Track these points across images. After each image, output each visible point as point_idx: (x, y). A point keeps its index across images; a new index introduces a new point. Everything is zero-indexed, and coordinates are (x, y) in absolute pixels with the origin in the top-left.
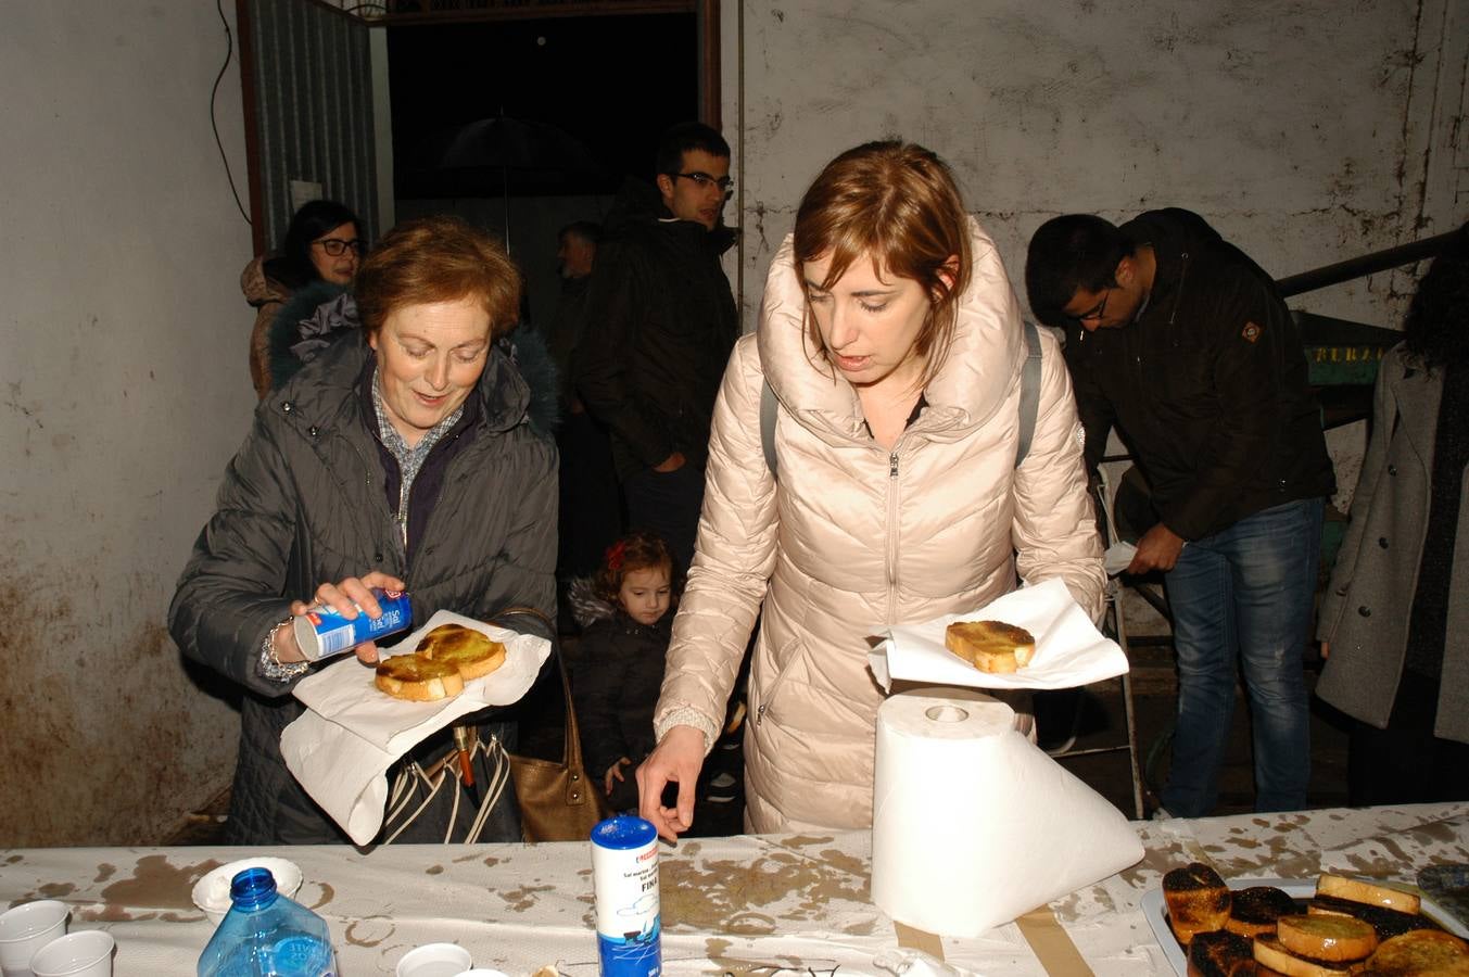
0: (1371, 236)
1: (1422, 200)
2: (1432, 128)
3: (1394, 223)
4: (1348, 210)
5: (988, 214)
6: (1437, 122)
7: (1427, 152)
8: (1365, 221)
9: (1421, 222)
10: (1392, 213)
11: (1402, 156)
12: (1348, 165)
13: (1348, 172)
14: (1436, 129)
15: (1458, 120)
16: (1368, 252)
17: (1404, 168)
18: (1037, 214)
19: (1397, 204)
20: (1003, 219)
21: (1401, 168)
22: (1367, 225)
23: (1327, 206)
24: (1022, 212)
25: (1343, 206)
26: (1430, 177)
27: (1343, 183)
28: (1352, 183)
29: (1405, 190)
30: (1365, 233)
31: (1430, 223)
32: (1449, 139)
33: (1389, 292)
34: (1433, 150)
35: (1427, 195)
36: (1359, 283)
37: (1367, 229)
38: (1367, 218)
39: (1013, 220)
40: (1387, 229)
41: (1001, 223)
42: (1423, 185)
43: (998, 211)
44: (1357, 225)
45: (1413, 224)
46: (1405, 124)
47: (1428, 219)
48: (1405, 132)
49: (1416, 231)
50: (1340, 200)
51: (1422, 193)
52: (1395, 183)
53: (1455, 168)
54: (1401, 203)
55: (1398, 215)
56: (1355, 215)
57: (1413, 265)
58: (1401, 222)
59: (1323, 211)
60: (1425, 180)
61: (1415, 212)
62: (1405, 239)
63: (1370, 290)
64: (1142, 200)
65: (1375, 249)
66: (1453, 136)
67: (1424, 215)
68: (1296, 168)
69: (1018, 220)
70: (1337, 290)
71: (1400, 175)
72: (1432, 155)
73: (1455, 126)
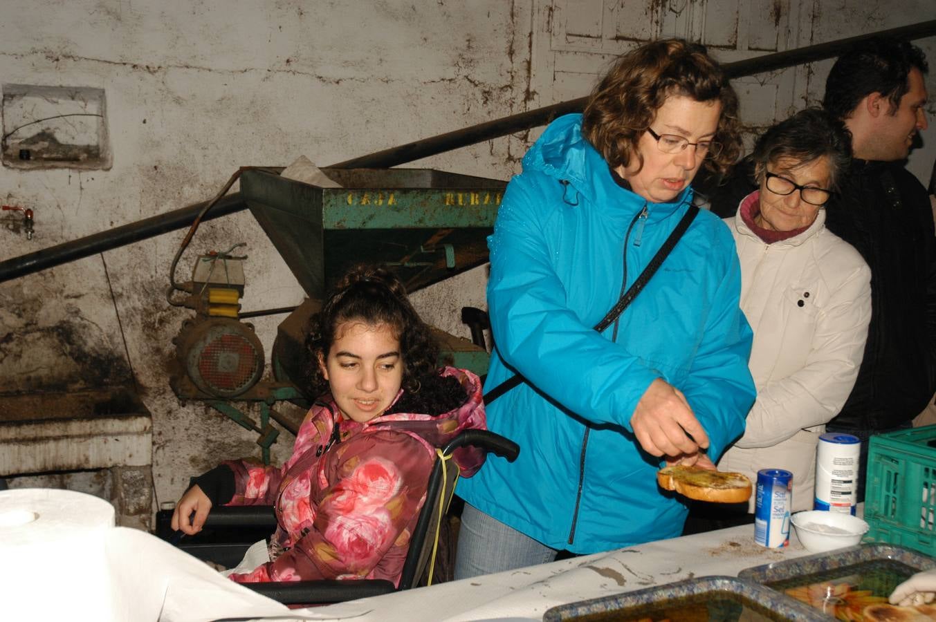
0: (490, 105)
1: (529, 77)
2: (532, 15)
3: (508, 95)
4: (471, 81)
5: (134, 66)
6: (536, 9)
7: (531, 34)
8: (485, 92)
9: (529, 95)
10: (506, 86)
11: (512, 36)
12: (469, 40)
13: (469, 47)
14: (536, 14)
15: (551, 9)
16: (488, 119)
17: (514, 48)
18: (186, 69)
19: (510, 79)
20: (150, 72)
21: (511, 47)
22: (486, 95)
23: (453, 76)
24: (169, 66)
25: (467, 77)
26: (534, 56)
27: (465, 56)
28: (473, 56)
29: (516, 66)
30: (485, 103)
31: (536, 97)
32: (546, 25)
33: (507, 156)
34: (535, 32)
35: (533, 72)
36: (482, 147)
37: (487, 100)
38: (487, 89)
39: (159, 74)
40: (503, 100)
41: (147, 75)
42: (529, 63)
43: (145, 64)
44: (479, 96)
45: (522, 97)
46: (512, 9)
47: (534, 93)
48: (512, 15)
49: (525, 103)
50: (464, 72)
51: (529, 70)
52: (506, 59)
53: (552, 50)
54: (512, 77)
55: (511, 88)
56: (476, 85)
57: (524, 132)
58: (514, 95)
59: (450, 80)
60: (530, 59)
61: (524, 87)
62: (518, 110)
63: (492, 154)
64: (288, 61)
65: (496, 116)
66: (548, 22)
67: (531, 90)
68: (425, 39)
69: (165, 74)
70: (464, 152)
71: (511, 53)
72: (534, 36)
73: (549, 15)
